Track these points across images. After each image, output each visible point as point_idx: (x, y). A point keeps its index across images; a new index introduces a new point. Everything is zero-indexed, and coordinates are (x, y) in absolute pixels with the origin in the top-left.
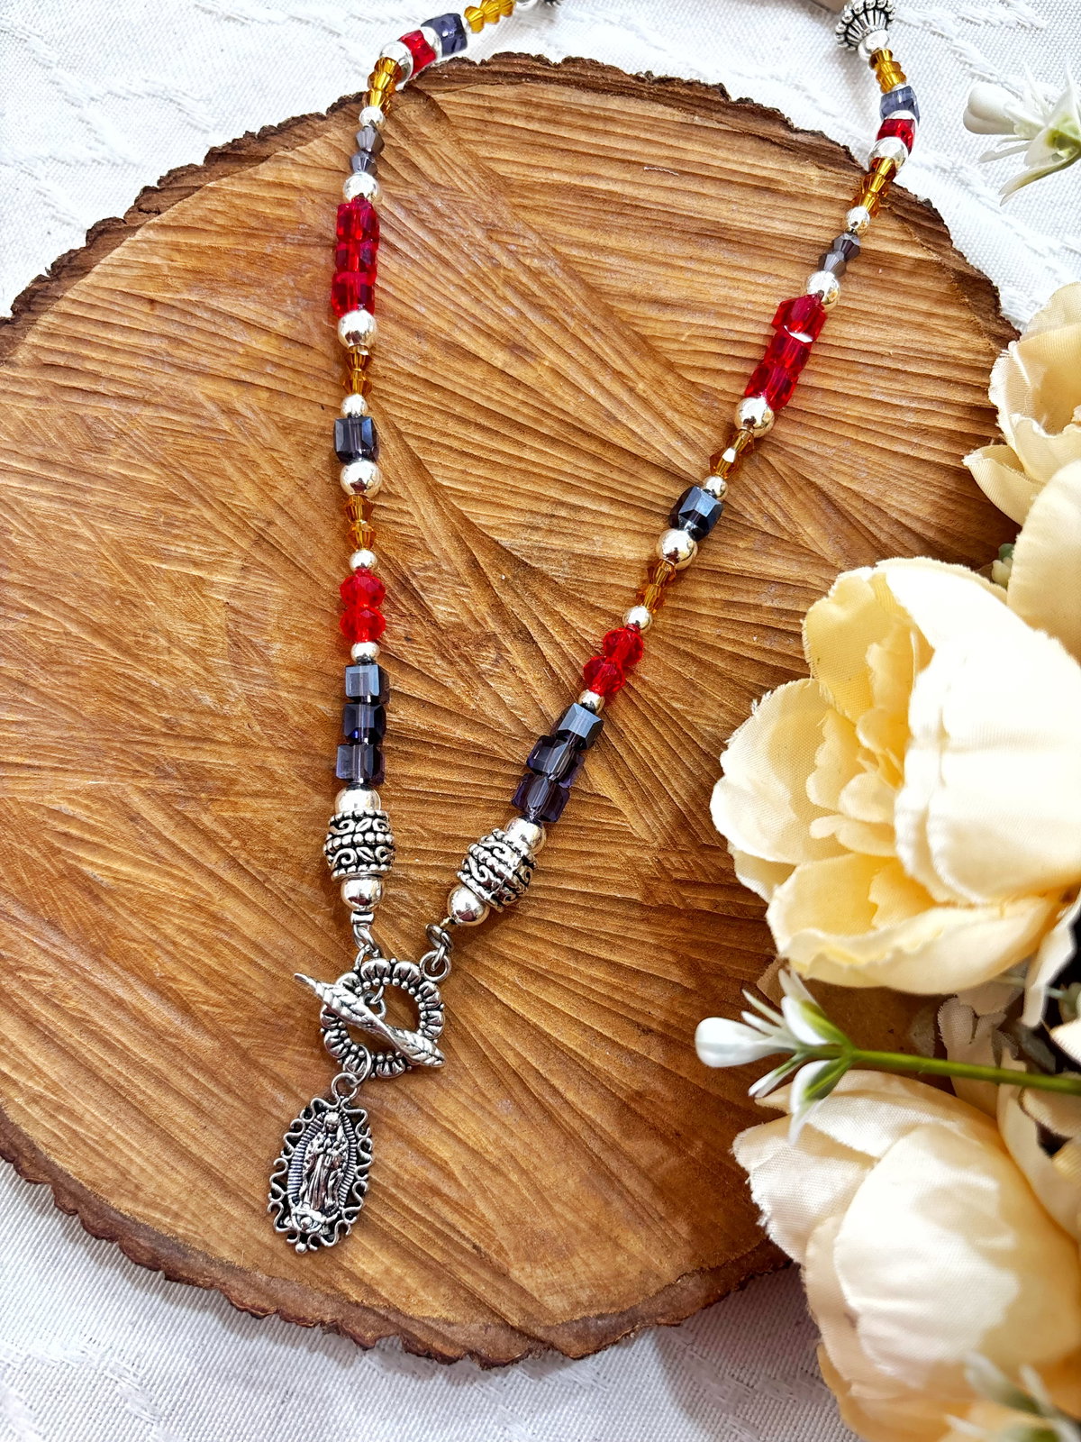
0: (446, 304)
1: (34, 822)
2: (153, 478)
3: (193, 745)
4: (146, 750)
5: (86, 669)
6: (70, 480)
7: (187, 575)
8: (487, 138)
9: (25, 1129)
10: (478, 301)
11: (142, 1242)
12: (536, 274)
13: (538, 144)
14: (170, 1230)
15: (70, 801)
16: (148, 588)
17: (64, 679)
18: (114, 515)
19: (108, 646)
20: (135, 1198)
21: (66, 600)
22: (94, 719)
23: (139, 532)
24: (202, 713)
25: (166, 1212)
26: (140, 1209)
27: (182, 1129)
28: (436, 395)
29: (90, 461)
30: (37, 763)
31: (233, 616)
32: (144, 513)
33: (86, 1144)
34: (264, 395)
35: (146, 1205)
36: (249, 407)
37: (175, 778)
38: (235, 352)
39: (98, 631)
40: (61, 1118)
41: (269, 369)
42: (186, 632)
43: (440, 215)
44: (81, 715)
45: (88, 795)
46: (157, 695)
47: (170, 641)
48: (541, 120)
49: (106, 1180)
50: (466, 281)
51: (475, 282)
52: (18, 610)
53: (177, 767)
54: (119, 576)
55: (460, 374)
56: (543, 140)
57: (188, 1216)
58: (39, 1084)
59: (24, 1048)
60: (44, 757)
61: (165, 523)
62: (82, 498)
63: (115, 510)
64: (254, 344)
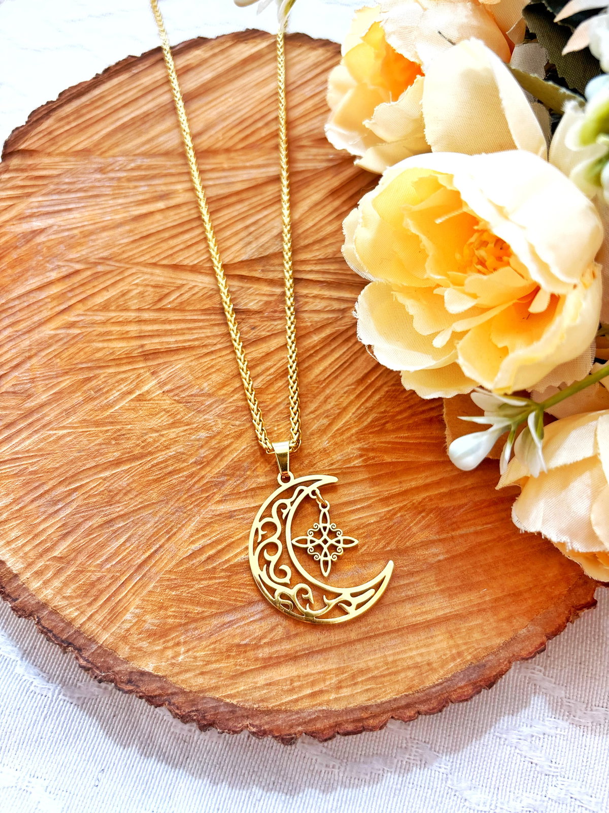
0: (115, 208)
1: (188, 570)
2: (68, 382)
3: (219, 459)
4: (201, 484)
5: (132, 483)
6: (30, 420)
7: (132, 400)
8: (60, 143)
9: (351, 706)
10: (125, 197)
11: (460, 685)
12: (138, 168)
13: (82, 129)
14: (464, 663)
15: (193, 542)
16: (121, 422)
17: (127, 498)
18: (68, 413)
19: (131, 463)
20: (434, 670)
21: (88, 466)
22: (162, 498)
23: (89, 406)
24: (207, 443)
25: (453, 659)
26: (442, 672)
27: (415, 615)
28: (152, 239)
29: (30, 404)
30: (158, 546)
31: (172, 394)
32: (81, 398)
33: (384, 676)
34: (80, 305)
35: (442, 667)
36: (79, 315)
37: (228, 480)
38: (46, 303)
39: (118, 463)
40: (359, 680)
41: (70, 295)
42: (160, 421)
43: (74, 183)
44: (153, 503)
45: (198, 531)
46: (178, 457)
47: (157, 431)
48: (75, 119)
49: (412, 679)
50: (113, 194)
51: (117, 192)
52: (69, 495)
53: (223, 474)
54: (101, 432)
55: (152, 223)
56: (83, 126)
57: (464, 648)
58: (331, 678)
59: (306, 671)
60: (157, 540)
61: (95, 392)
62: (44, 422)
63: (66, 410)
64: (52, 293)
